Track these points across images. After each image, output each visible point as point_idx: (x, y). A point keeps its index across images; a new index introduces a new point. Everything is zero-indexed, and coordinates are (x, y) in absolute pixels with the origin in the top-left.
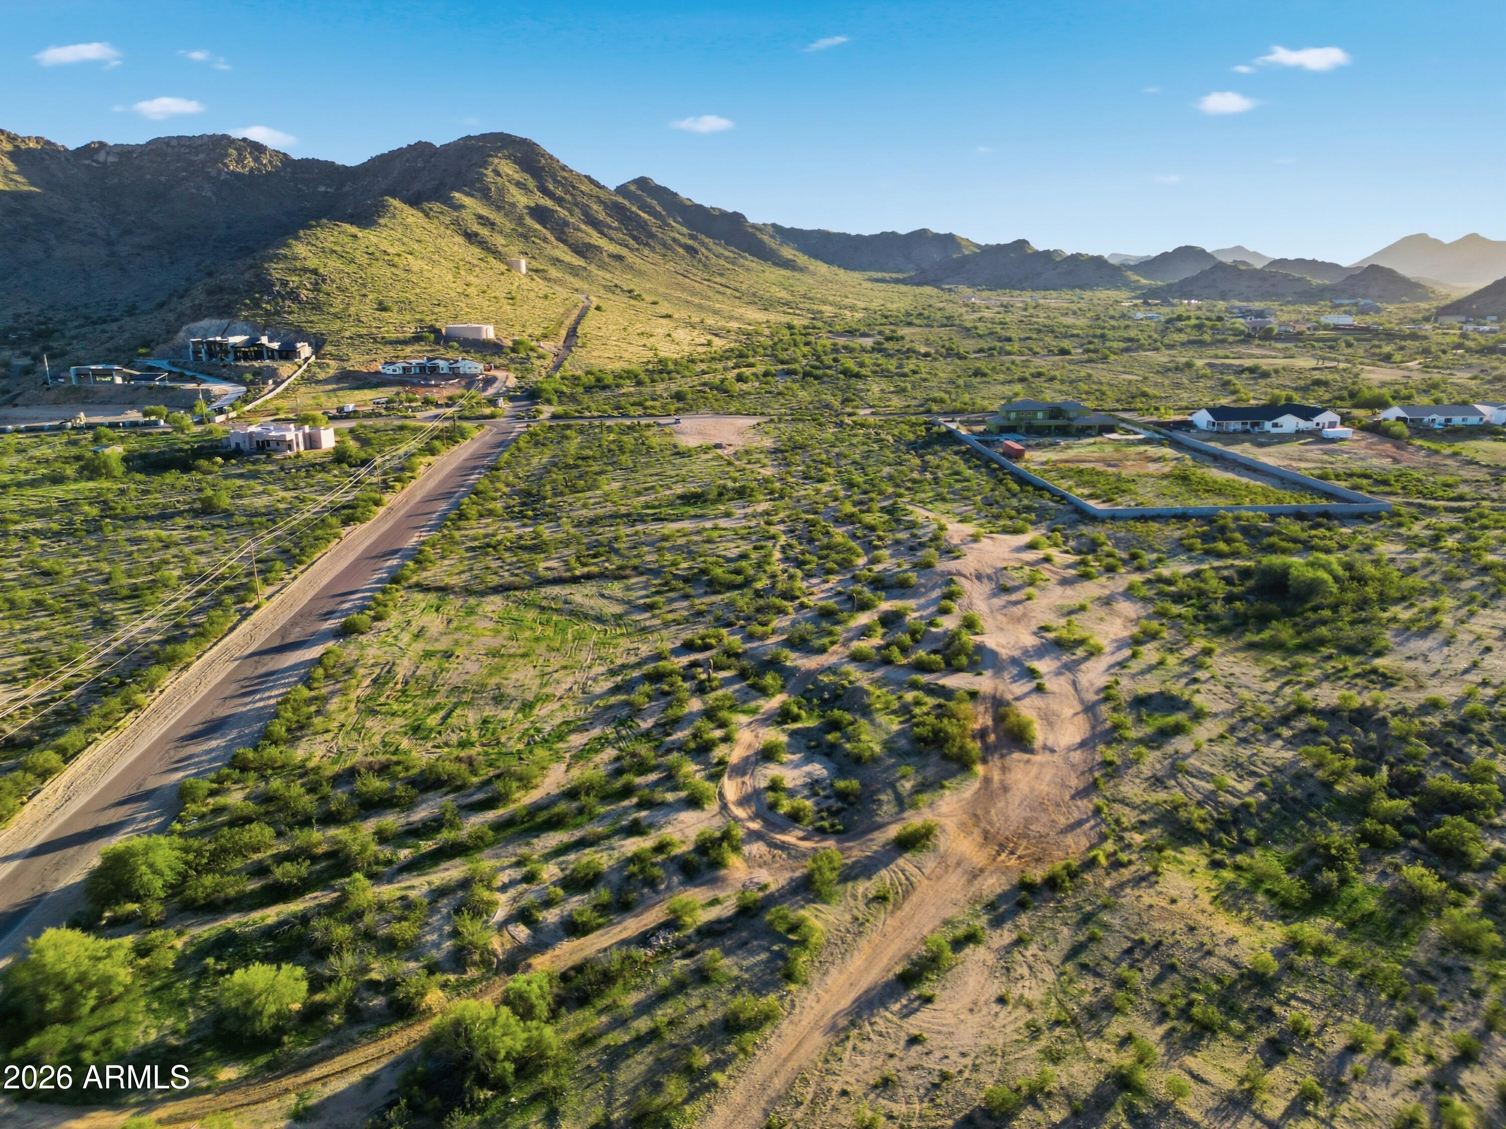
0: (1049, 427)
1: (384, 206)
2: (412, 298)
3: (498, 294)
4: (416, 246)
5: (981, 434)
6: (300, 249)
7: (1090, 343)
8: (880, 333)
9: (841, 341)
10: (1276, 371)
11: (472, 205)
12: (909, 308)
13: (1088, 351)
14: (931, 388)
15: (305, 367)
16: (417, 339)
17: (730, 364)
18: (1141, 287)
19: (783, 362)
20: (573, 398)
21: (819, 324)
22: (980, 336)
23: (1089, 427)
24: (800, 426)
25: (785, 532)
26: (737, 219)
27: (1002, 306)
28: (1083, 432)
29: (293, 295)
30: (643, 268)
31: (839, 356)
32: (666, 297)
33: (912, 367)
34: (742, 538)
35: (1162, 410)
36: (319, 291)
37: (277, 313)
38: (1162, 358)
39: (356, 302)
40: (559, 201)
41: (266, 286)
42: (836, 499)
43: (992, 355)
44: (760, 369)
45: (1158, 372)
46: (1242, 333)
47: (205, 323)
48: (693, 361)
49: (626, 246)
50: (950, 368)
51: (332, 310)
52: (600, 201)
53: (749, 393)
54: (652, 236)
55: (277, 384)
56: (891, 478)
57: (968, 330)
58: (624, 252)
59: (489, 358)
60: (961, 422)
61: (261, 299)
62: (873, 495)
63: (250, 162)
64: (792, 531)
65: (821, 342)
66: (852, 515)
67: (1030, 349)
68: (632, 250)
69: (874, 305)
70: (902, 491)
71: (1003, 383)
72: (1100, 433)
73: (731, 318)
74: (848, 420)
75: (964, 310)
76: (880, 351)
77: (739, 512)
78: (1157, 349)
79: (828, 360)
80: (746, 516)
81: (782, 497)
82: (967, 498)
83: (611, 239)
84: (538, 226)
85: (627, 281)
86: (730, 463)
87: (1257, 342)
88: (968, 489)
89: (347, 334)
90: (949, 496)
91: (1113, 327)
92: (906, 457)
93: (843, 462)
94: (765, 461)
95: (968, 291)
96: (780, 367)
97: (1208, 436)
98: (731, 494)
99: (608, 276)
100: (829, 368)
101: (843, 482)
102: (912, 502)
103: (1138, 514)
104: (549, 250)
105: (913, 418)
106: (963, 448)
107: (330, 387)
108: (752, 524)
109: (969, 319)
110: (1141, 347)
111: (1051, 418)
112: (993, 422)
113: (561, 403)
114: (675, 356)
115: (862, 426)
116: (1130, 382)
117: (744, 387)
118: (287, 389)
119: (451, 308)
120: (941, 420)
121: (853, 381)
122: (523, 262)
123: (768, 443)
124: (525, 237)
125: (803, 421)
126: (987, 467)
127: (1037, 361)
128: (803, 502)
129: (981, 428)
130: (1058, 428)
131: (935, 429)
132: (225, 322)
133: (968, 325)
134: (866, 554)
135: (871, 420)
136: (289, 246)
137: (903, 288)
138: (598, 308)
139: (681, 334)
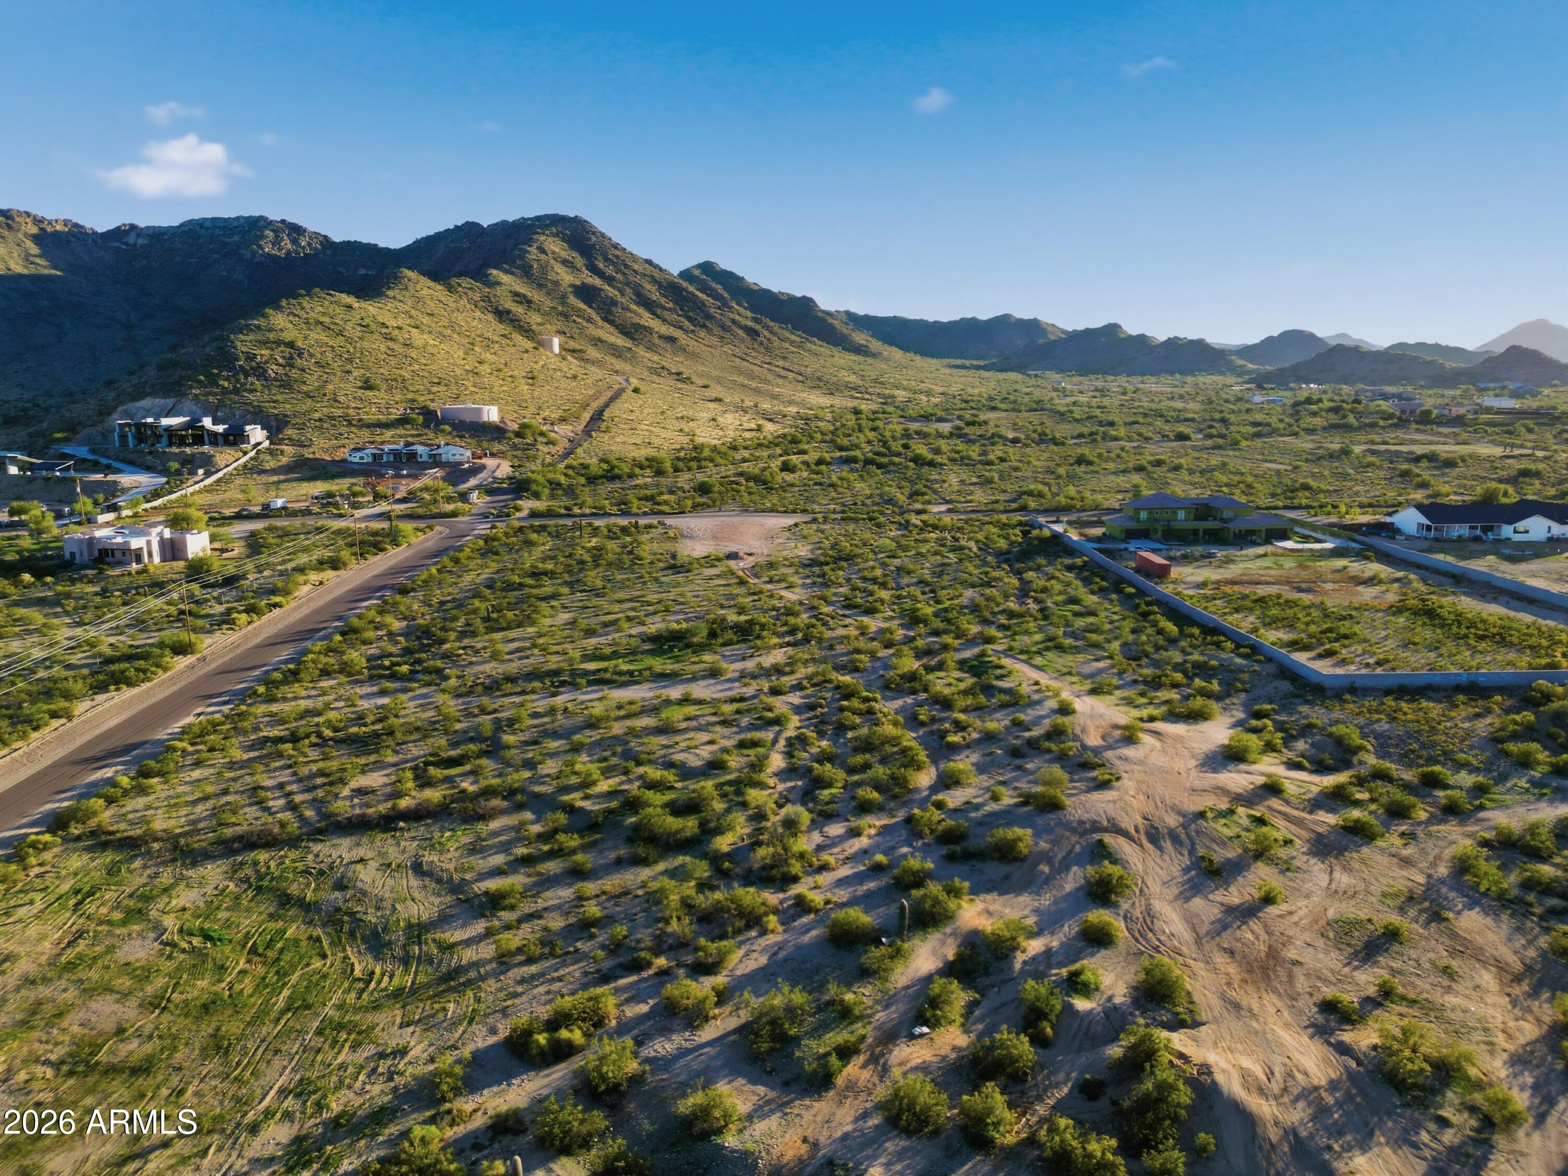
0: (1195, 532)
1: (396, 278)
2: (407, 376)
3: (516, 373)
4: (426, 320)
5: (1099, 540)
6: (279, 320)
7: (1211, 427)
8: (960, 418)
9: (914, 426)
10: (1463, 460)
11: (508, 281)
12: (993, 393)
13: (1210, 436)
14: (1024, 479)
15: (252, 454)
16: (403, 421)
17: (779, 451)
18: (1249, 372)
19: (841, 449)
20: (570, 491)
21: (890, 409)
22: (1077, 421)
23: (1252, 532)
24: (851, 527)
25: (797, 710)
26: (806, 304)
27: (1096, 390)
28: (1245, 539)
29: (260, 372)
30: (697, 350)
31: (910, 442)
32: (719, 381)
33: (1000, 454)
34: (725, 723)
35: (1343, 509)
36: (292, 366)
37: (236, 391)
38: (1305, 444)
39: (337, 380)
40: (610, 280)
41: (227, 359)
42: (889, 645)
43: (1095, 441)
44: (812, 457)
45: (1307, 461)
46: (1391, 416)
47: (146, 403)
48: (734, 448)
49: (681, 328)
50: (1046, 455)
51: (305, 388)
52: (654, 280)
53: (792, 485)
54: (710, 317)
55: (208, 474)
56: (975, 609)
57: (1062, 414)
58: (677, 333)
59: (485, 444)
60: (1070, 523)
61: (218, 375)
62: (948, 639)
63: (287, 244)
64: (812, 707)
65: (891, 426)
66: (912, 677)
67: (1140, 435)
68: (686, 332)
69: (953, 390)
70: (993, 632)
71: (1115, 473)
72: (1267, 541)
73: (791, 403)
74: (915, 520)
75: (1054, 394)
76: (959, 436)
77: (732, 668)
78: (1295, 434)
79: (896, 446)
80: (743, 676)
81: (807, 640)
82: (1096, 646)
83: (664, 320)
84: (582, 306)
85: (674, 363)
86: (742, 582)
87: (1414, 426)
88: (1095, 630)
89: (317, 415)
90: (1068, 641)
91: (1233, 411)
92: (995, 574)
93: (906, 580)
94: (796, 580)
95: (1058, 377)
96: (838, 454)
97: (1426, 544)
98: (729, 635)
99: (656, 358)
100: (898, 455)
101: (903, 614)
102: (1009, 652)
103: (1392, 683)
104: (592, 331)
105: (1004, 518)
106: (1079, 561)
107: (275, 478)
108: (749, 691)
109: (1061, 404)
110: (1274, 432)
111: (1197, 518)
112: (1114, 523)
113: (552, 497)
114: (716, 442)
115: (935, 527)
116: (1278, 472)
117: (789, 477)
118: (219, 481)
119: (453, 387)
120: (1042, 519)
121: (925, 469)
122: (556, 341)
123: (804, 551)
124: (566, 316)
125: (855, 520)
126: (1120, 591)
127: (1150, 447)
128: (839, 649)
129: (1098, 531)
130: (1206, 532)
131: (1035, 532)
132: (170, 402)
133: (1062, 409)
134: (935, 761)
135: (947, 520)
136: (265, 316)
137: (984, 374)
138: (636, 391)
139: (730, 420)
